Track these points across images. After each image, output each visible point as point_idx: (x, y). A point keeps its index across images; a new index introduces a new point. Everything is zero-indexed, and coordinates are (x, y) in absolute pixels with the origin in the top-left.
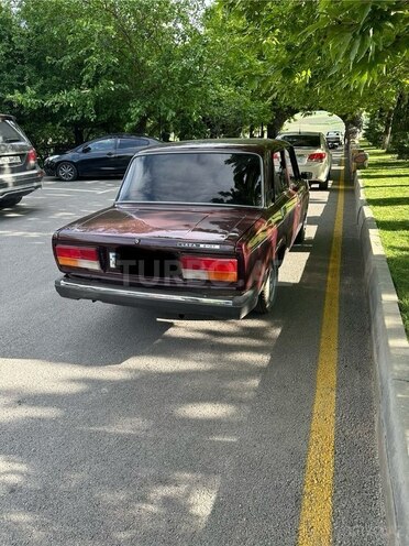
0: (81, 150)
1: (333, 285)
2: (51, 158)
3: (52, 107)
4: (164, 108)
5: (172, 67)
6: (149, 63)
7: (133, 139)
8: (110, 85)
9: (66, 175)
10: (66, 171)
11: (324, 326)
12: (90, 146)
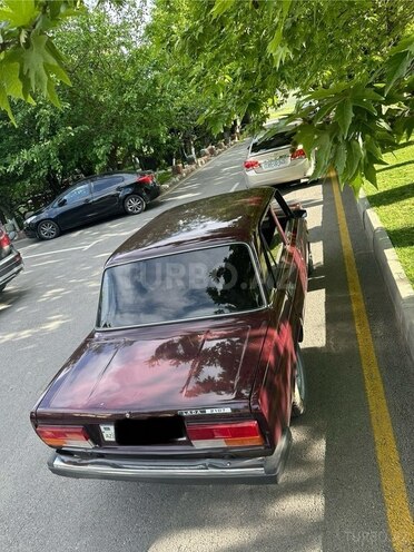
0: (57, 204)
1: (365, 340)
2: (29, 221)
3: (16, 169)
4: (129, 138)
5: (127, 97)
6: (102, 99)
7: (107, 179)
8: (68, 131)
9: (49, 234)
10: (48, 229)
11: (373, 420)
12: (65, 198)
